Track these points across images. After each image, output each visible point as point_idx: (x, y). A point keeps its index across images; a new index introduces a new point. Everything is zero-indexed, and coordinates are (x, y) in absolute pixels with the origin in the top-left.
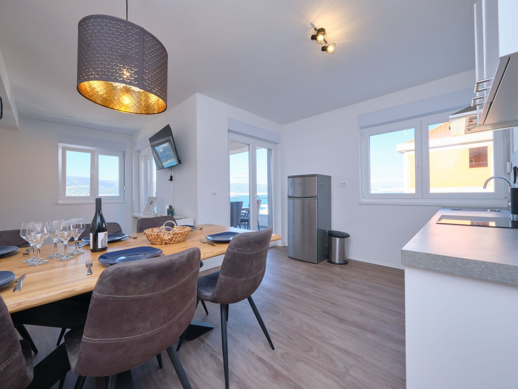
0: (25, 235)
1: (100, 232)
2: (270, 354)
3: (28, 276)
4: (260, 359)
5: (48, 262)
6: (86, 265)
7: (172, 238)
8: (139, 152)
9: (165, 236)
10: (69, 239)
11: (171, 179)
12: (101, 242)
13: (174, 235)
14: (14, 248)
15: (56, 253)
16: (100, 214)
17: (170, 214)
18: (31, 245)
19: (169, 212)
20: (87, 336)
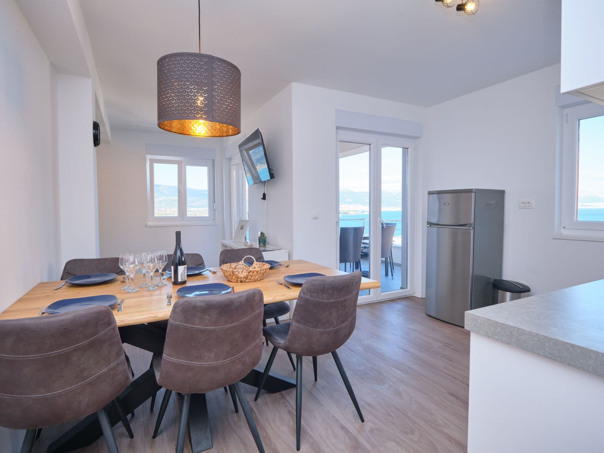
0: (122, 265)
1: (180, 265)
2: (357, 426)
3: (125, 300)
4: (343, 428)
5: (139, 291)
6: (167, 296)
7: (247, 276)
8: (230, 159)
9: (243, 272)
10: (154, 270)
11: (264, 198)
12: (181, 276)
13: (249, 272)
14: (113, 276)
15: (145, 283)
16: (180, 248)
17: (262, 243)
18: (127, 274)
19: (261, 241)
20: (166, 355)
